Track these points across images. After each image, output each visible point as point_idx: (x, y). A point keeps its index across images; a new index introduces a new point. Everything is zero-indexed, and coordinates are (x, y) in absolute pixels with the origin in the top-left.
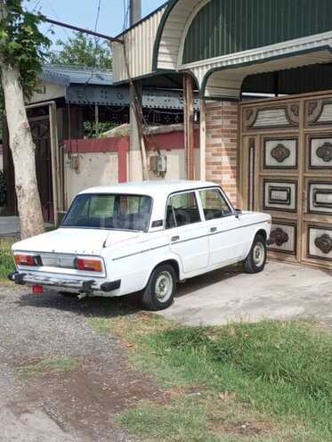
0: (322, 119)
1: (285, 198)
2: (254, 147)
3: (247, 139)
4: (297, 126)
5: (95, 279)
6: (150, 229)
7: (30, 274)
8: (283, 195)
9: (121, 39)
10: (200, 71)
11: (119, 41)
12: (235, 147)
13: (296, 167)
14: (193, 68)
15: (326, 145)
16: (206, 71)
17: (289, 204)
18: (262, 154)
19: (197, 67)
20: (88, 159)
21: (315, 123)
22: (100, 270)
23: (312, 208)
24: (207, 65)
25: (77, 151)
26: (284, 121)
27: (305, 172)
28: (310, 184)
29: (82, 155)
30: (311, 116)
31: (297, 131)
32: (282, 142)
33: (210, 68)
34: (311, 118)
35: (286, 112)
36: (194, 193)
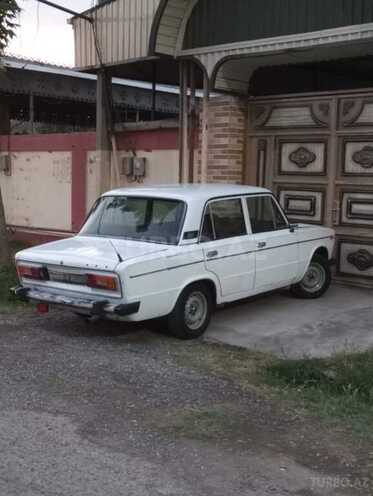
0: (361, 120)
1: (308, 208)
2: (265, 150)
3: (255, 141)
4: (327, 127)
5: (109, 300)
6: (182, 241)
7: (36, 290)
8: (306, 205)
9: (89, 16)
10: (210, 58)
11: (86, 18)
12: (241, 149)
13: (324, 173)
14: (199, 55)
15: (366, 149)
16: (218, 58)
17: (314, 215)
18: (277, 158)
19: (206, 54)
20: (24, 159)
21: (352, 124)
22: (114, 289)
23: (344, 219)
24: (220, 52)
25: (9, 150)
26: (310, 121)
27: (336, 179)
28: (343, 193)
29: (16, 154)
30: (347, 116)
31: (327, 132)
32: (304, 145)
33: (224, 55)
34: (348, 118)
35: (312, 111)
36: (240, 200)
